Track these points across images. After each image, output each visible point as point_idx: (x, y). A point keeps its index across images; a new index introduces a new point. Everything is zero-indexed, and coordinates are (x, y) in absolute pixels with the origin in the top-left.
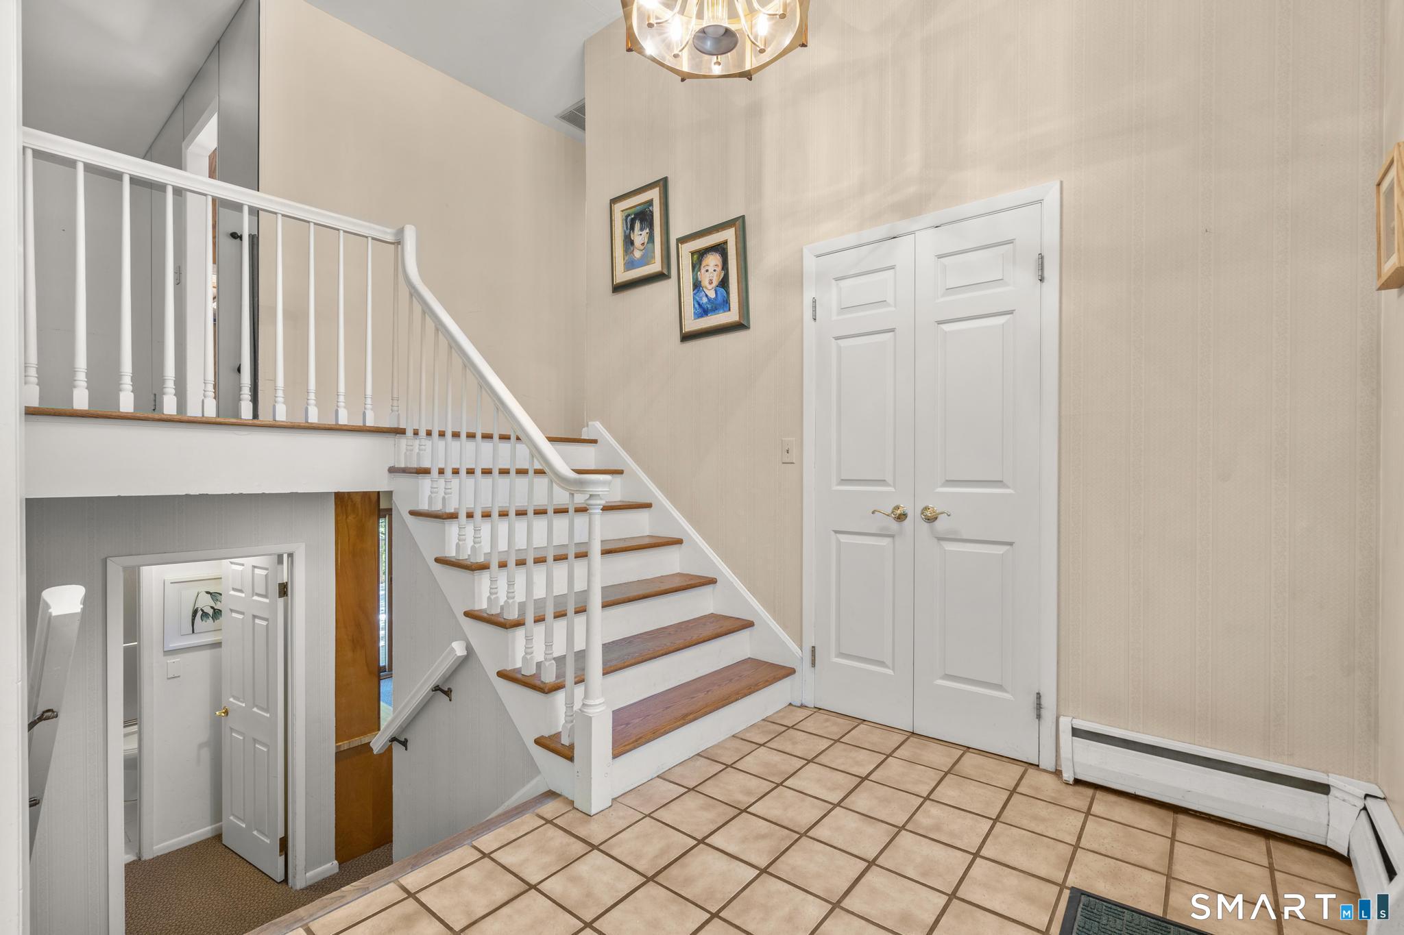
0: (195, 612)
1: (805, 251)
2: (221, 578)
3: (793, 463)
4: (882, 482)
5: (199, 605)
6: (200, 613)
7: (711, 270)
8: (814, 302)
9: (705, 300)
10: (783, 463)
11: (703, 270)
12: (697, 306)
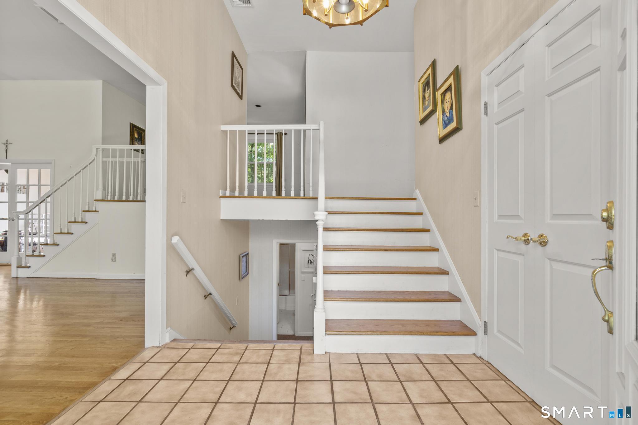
0: (309, 261)
1: (482, 74)
2: (313, 251)
3: (478, 206)
4: (517, 217)
5: (310, 259)
6: (310, 261)
7: (448, 102)
8: (486, 104)
9: (446, 118)
10: (475, 206)
11: (445, 103)
12: (444, 123)
